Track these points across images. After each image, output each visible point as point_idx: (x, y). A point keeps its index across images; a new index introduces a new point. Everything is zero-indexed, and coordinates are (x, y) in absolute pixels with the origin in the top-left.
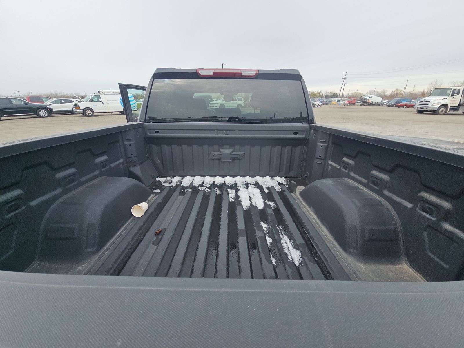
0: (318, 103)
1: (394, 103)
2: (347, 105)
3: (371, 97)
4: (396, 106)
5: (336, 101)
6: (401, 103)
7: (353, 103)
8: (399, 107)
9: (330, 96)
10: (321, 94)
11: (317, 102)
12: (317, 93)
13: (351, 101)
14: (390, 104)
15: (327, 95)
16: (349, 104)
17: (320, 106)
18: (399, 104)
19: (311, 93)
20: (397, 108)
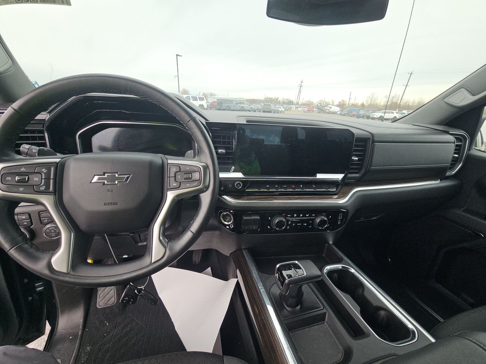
0: (282, 109)
1: (346, 112)
2: (307, 112)
3: (331, 108)
4: (348, 116)
5: (294, 108)
6: (352, 113)
7: (312, 111)
8: (351, 116)
9: (287, 103)
10: (278, 100)
11: (280, 107)
12: (275, 99)
13: (310, 108)
14: (343, 113)
15: (284, 101)
16: (308, 112)
17: (283, 112)
18: (351, 114)
19: (269, 98)
20: (349, 117)
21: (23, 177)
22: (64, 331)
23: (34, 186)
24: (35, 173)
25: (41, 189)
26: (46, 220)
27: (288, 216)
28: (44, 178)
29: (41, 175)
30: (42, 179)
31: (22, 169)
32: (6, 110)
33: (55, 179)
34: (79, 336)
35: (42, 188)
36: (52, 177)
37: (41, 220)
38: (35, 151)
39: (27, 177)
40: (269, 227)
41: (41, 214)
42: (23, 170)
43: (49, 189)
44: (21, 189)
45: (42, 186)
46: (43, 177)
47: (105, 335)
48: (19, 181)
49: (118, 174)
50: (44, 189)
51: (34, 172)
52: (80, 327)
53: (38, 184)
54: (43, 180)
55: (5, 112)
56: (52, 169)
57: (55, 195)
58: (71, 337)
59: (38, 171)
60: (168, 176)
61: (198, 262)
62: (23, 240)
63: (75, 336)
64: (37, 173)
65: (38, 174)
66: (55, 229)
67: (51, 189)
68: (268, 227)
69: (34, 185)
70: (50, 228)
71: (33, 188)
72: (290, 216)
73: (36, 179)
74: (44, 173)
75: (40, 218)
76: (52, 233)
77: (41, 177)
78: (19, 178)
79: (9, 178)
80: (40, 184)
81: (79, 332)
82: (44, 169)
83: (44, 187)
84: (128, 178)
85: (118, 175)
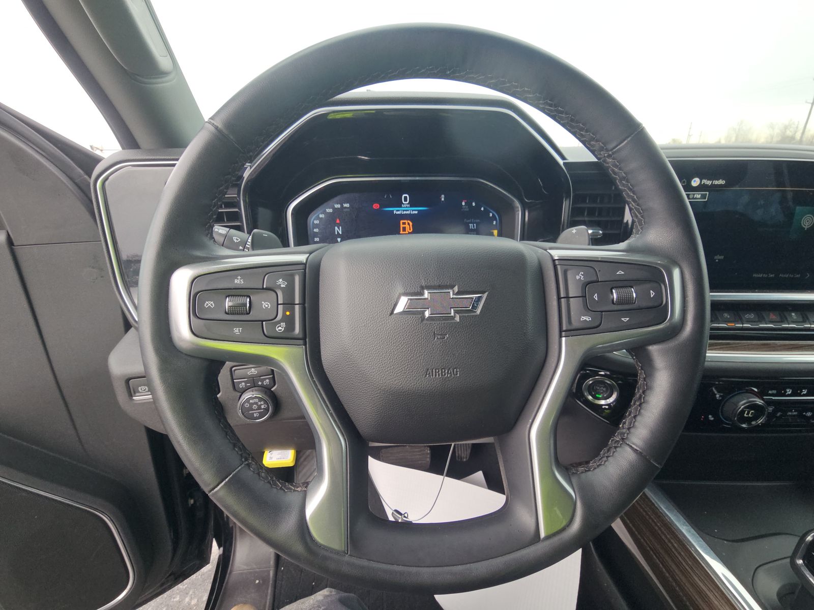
21: (240, 300)
22: (245, 567)
23: (264, 323)
24: (263, 289)
25: (277, 329)
26: (243, 384)
27: (770, 392)
28: (282, 303)
29: (274, 295)
30: (278, 304)
31: (236, 281)
32: (177, 160)
33: (303, 303)
34: (271, 579)
35: (280, 328)
36: (297, 301)
37: (233, 383)
38: (237, 240)
39: (248, 300)
40: (711, 418)
41: (235, 370)
42: (239, 281)
43: (293, 329)
44: (237, 331)
45: (279, 322)
46: (280, 301)
47: (314, 584)
48: (232, 311)
49: (453, 291)
50: (283, 329)
51: (261, 287)
52: (270, 562)
53: (271, 318)
54: (281, 308)
55: (176, 164)
56: (297, 279)
57: (305, 344)
58: (257, 581)
59: (270, 286)
60: (562, 295)
61: (466, 458)
62: (241, 460)
63: (265, 581)
64: (268, 289)
65: (271, 291)
66: (260, 403)
67: (297, 330)
68: (710, 416)
69: (262, 321)
70: (251, 401)
71: (261, 329)
72: (774, 392)
73: (265, 304)
74: (282, 289)
75: (233, 379)
76: (254, 410)
77: (275, 300)
78: (231, 304)
79: (209, 304)
80: (274, 317)
81: (269, 571)
82: (281, 280)
83: (283, 324)
84: (479, 299)
85: (453, 294)
